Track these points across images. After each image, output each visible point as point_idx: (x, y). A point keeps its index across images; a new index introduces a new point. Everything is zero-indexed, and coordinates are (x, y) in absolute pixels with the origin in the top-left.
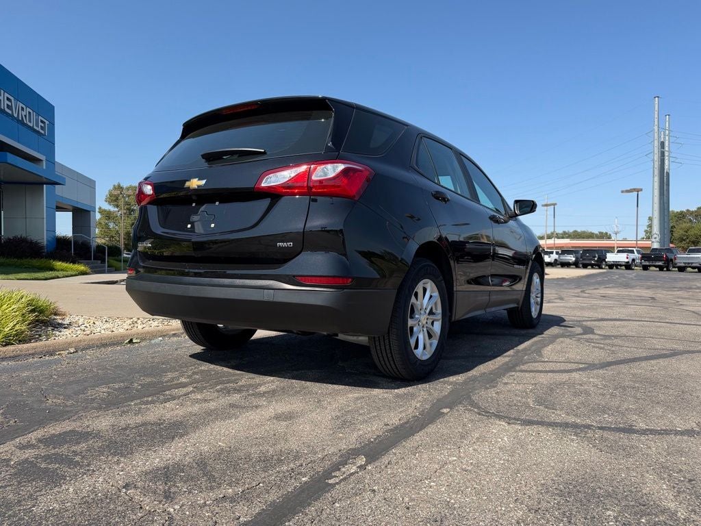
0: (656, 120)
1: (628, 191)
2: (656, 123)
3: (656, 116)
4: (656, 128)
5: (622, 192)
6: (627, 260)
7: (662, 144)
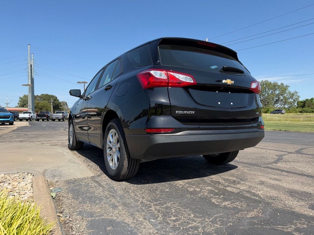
0: (29, 55)
1: (25, 85)
2: (29, 56)
3: (29, 53)
4: (29, 58)
5: (23, 85)
6: (29, 117)
7: (31, 65)
